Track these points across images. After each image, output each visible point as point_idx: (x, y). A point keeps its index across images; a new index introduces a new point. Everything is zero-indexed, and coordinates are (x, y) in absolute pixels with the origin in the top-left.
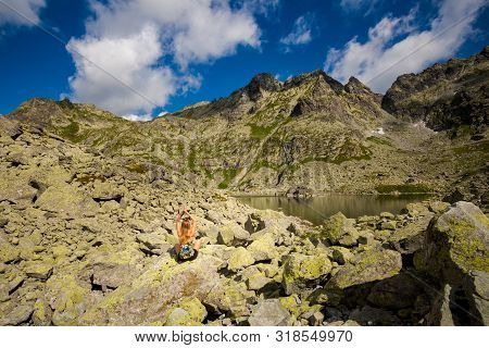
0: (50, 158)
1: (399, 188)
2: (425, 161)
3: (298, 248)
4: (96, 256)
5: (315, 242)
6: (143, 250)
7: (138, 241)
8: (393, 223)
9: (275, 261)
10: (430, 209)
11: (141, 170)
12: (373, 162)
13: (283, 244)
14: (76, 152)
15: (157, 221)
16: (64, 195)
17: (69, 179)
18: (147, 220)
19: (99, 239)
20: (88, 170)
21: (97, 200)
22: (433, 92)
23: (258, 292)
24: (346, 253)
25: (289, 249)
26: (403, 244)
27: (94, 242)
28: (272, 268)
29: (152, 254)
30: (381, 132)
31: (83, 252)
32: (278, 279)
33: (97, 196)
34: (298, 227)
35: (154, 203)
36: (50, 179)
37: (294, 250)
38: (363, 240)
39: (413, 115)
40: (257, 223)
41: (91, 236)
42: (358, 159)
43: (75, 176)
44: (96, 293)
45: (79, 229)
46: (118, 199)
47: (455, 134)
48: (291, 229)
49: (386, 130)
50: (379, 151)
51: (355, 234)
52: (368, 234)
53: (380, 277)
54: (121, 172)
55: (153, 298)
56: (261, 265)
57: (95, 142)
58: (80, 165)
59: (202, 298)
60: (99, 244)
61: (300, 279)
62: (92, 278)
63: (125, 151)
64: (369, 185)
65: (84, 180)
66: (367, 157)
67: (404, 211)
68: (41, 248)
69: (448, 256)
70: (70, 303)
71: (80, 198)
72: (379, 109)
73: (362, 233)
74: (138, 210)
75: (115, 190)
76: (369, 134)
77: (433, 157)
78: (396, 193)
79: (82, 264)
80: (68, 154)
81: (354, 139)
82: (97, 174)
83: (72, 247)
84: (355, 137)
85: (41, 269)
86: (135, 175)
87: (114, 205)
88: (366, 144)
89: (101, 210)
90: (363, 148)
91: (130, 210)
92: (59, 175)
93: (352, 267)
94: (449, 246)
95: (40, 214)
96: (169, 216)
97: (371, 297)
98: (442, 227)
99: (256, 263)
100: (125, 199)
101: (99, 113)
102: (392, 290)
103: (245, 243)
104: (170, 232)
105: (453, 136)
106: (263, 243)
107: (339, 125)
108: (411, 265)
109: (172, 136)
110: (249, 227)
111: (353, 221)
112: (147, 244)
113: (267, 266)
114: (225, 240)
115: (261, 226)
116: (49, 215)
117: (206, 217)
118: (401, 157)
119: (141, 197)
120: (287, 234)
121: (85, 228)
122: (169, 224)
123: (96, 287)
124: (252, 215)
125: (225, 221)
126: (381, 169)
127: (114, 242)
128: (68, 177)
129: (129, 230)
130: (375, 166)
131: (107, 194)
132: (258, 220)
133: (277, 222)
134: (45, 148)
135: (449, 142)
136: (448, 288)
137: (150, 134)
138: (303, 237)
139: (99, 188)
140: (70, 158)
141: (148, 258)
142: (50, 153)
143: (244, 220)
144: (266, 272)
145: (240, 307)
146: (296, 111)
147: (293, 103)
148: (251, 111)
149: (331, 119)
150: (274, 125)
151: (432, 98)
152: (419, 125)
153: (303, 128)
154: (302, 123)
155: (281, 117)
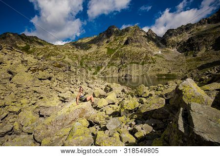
0: (17, 61)
1: (165, 75)
2: (176, 65)
3: (126, 98)
4: (41, 103)
5: (132, 96)
6: (61, 100)
7: (59, 96)
8: (162, 88)
9: (117, 103)
10: (176, 83)
11: (60, 66)
12: (156, 64)
13: (120, 97)
14: (29, 58)
15: (67, 88)
16: (24, 77)
17: (26, 70)
18: (63, 88)
19: (41, 96)
20: (35, 66)
21: (40, 79)
22: (180, 37)
23: (110, 115)
24: (144, 100)
25: (122, 99)
26: (166, 95)
27: (39, 97)
28: (115, 106)
29: (65, 102)
30: (160, 53)
31: (35, 102)
32: (118, 110)
33: (40, 78)
34: (126, 90)
35: (66, 80)
36: (17, 70)
37: (124, 99)
38: (151, 95)
39: (172, 46)
40: (109, 89)
41: (38, 95)
42: (150, 63)
43: (29, 69)
44: (41, 118)
45: (32, 92)
46: (50, 79)
47: (187, 54)
48: (123, 91)
49: (162, 52)
50: (159, 60)
51: (148, 93)
52: (153, 93)
53: (157, 108)
54: (51, 67)
55: (66, 119)
56: (111, 105)
57: (38, 54)
58: (31, 64)
59: (87, 118)
60: (42, 98)
61: (127, 109)
62: (39, 112)
63: (52, 58)
64: (154, 74)
65: (34, 71)
66: (154, 63)
67: (167, 84)
68: (15, 100)
69: (182, 99)
70: (30, 123)
71: (32, 79)
73: (151, 92)
74: (58, 83)
75: (49, 75)
76: (155, 53)
77: (178, 63)
78: (164, 77)
79: (34, 107)
80: (26, 59)
82: (40, 68)
83: (30, 99)
84: (149, 54)
85: (16, 109)
86: (57, 68)
87: (48, 81)
88: (154, 57)
89: (42, 84)
90: (152, 59)
91: (55, 84)
92: (22, 68)
93: (147, 104)
94: (182, 95)
95: (14, 86)
96: (72, 86)
97: (153, 115)
98: (181, 88)
99: (109, 104)
100: (53, 79)
101: (39, 41)
102: (161, 112)
103: (104, 97)
104: (73, 92)
105: (186, 55)
106: (112, 97)
107: (144, 49)
108: (168, 103)
109: (73, 52)
110: (106, 90)
111: (147, 88)
112: (63, 98)
113: (113, 106)
114: (96, 95)
115: (111, 90)
116: (18, 86)
117: (88, 86)
118: (167, 63)
119: (60, 78)
120: (121, 93)
121: (35, 92)
122: (72, 89)
123: (41, 116)
124: (107, 85)
125: (96, 88)
126: (159, 68)
127: (49, 97)
128: (26, 69)
129: (55, 92)
130: (157, 66)
131: (45, 77)
132: (110, 87)
133: (117, 88)
134: (14, 56)
135: (184, 58)
136: (182, 109)
137: (63, 51)
138: (128, 94)
139: (41, 74)
140: (26, 61)
141: (64, 104)
142: (17, 58)
143: (104, 88)
144: (113, 108)
145: (103, 122)
146: (127, 43)
147: (125, 39)
148: (108, 42)
149: (140, 46)
150: (117, 48)
151: (180, 40)
152: (174, 50)
153: (129, 50)
154: (128, 48)
155: (120, 44)
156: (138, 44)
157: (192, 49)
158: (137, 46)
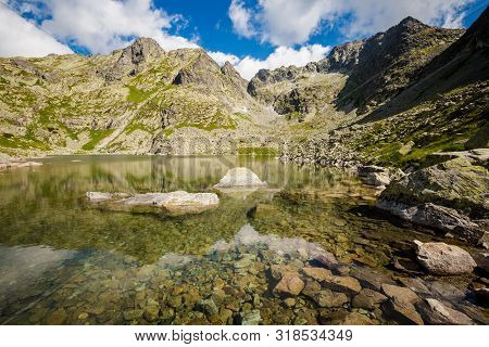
1: (255, 150)
12: (237, 131)
22: (280, 87)
30: (245, 110)
39: (266, 101)
42: (225, 127)
47: (290, 118)
49: (248, 109)
50: (242, 123)
66: (233, 127)
72: (245, 91)
76: (236, 110)
78: (253, 154)
81: (224, 111)
84: (224, 109)
88: (233, 117)
90: (231, 120)
107: (213, 98)
118: (257, 130)
126: (243, 137)
130: (239, 135)
135: (286, 123)
146: (177, 81)
147: (175, 73)
148: (133, 73)
149: (207, 92)
150: (155, 90)
151: (279, 91)
152: (270, 108)
153: (182, 95)
154: (181, 91)
155: (162, 83)
156: (202, 86)
157: (297, 110)
158: (200, 90)
